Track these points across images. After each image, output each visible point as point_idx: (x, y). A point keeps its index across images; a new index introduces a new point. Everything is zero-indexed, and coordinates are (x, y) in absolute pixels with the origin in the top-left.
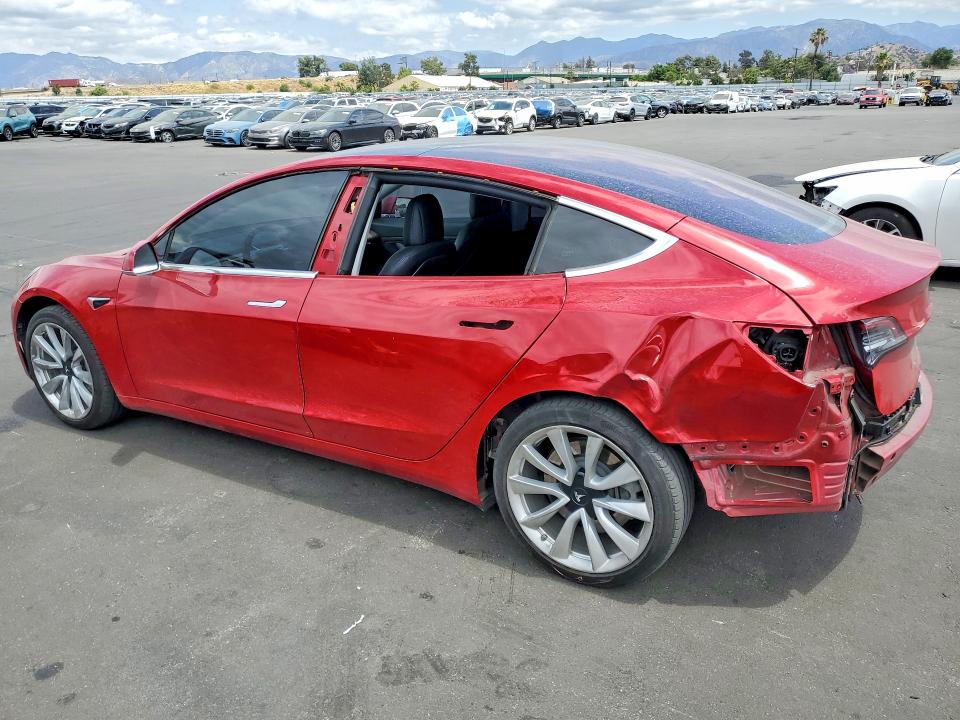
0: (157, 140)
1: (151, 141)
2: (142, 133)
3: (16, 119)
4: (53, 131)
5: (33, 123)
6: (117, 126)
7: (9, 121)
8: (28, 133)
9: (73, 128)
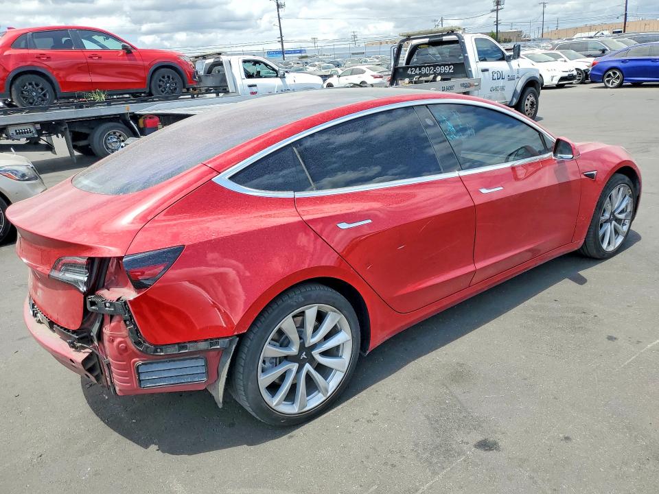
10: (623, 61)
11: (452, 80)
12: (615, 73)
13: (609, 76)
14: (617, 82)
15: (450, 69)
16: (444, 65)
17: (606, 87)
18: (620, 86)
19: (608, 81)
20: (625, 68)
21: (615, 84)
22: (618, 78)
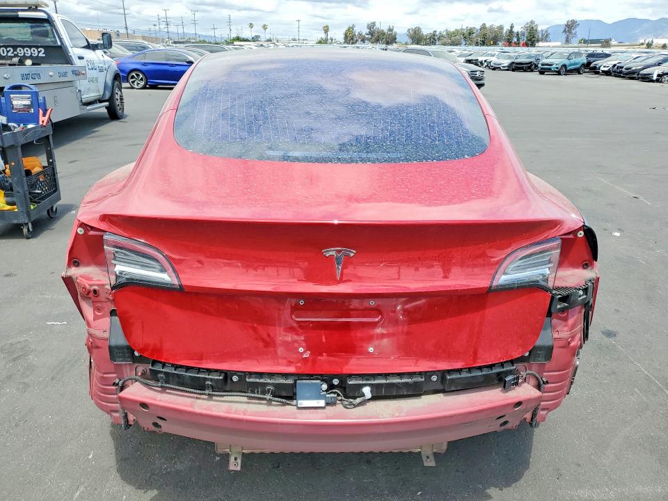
0: (657, 81)
1: (653, 81)
2: (648, 74)
3: (572, 61)
4: (595, 71)
5: (583, 65)
6: (634, 68)
7: (567, 62)
8: (577, 71)
9: (606, 69)
10: (145, 64)
11: (42, 66)
12: (138, 75)
13: (133, 77)
14: (142, 83)
15: (39, 52)
16: (30, 47)
17: (132, 88)
18: (144, 88)
19: (133, 82)
20: (146, 71)
21: (140, 86)
22: (142, 79)
